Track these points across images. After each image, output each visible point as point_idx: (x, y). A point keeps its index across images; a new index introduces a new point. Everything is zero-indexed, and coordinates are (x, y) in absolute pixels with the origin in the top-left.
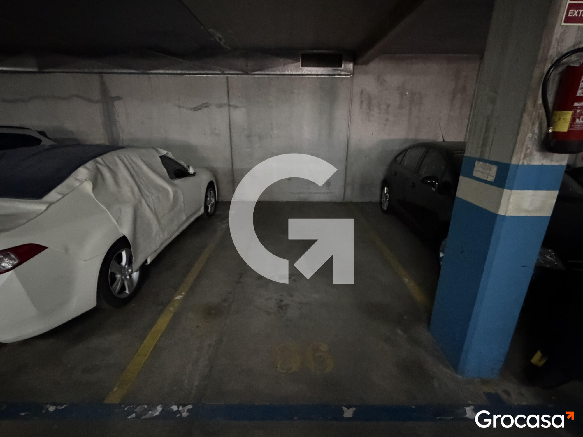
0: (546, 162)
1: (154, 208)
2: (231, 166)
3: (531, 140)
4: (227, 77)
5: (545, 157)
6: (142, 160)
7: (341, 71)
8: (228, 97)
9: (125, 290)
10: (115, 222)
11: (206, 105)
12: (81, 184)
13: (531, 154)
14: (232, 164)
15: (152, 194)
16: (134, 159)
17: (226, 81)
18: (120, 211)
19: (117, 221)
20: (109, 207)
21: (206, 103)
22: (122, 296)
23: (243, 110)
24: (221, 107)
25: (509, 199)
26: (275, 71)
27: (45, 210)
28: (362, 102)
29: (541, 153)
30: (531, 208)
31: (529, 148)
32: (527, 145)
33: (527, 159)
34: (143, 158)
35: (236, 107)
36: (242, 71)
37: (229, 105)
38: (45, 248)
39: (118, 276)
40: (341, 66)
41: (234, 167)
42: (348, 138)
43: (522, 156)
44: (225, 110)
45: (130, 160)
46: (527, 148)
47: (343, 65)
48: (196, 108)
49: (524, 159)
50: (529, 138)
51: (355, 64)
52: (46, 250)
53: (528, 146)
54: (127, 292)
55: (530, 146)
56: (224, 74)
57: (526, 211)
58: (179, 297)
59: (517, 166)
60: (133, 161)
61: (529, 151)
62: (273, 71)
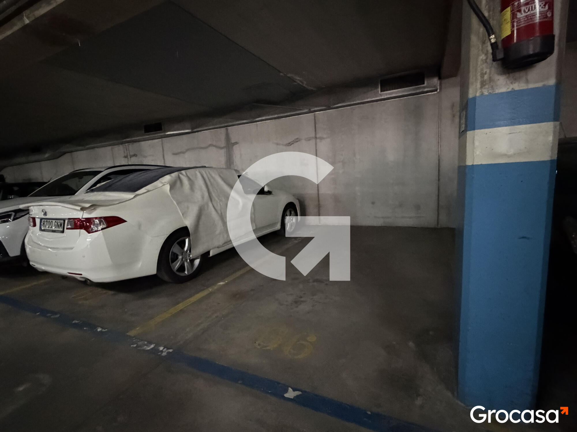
0: (517, 86)
1: (221, 212)
2: (317, 192)
3: (486, 62)
4: (315, 114)
5: (516, 80)
6: (220, 176)
7: (424, 87)
8: (316, 131)
9: (185, 271)
10: (181, 214)
11: (297, 140)
12: (163, 186)
13: (491, 80)
14: (318, 190)
15: (221, 201)
16: (213, 175)
17: (313, 117)
18: (188, 208)
19: (183, 214)
20: (179, 203)
21: (298, 138)
22: (182, 274)
23: (328, 140)
24: (309, 140)
25: (473, 143)
26: (355, 101)
27: (132, 198)
28: (454, 116)
29: (507, 75)
30: (511, 152)
31: (486, 73)
32: (482, 70)
33: (487, 86)
34: (221, 175)
35: (321, 138)
36: (326, 106)
37: (316, 138)
38: (125, 221)
39: (180, 257)
40: (424, 84)
41: (320, 192)
42: (439, 156)
43: (479, 85)
44: (313, 142)
45: (209, 175)
46: (482, 75)
47: (426, 82)
48: (289, 143)
49: (481, 88)
50: (482, 60)
51: (440, 78)
52: (126, 223)
53: (485, 71)
54: (186, 272)
55: (486, 70)
56: (310, 112)
57: (505, 155)
58: (222, 283)
59: (474, 98)
60: (212, 177)
61: (486, 77)
62: (353, 101)
